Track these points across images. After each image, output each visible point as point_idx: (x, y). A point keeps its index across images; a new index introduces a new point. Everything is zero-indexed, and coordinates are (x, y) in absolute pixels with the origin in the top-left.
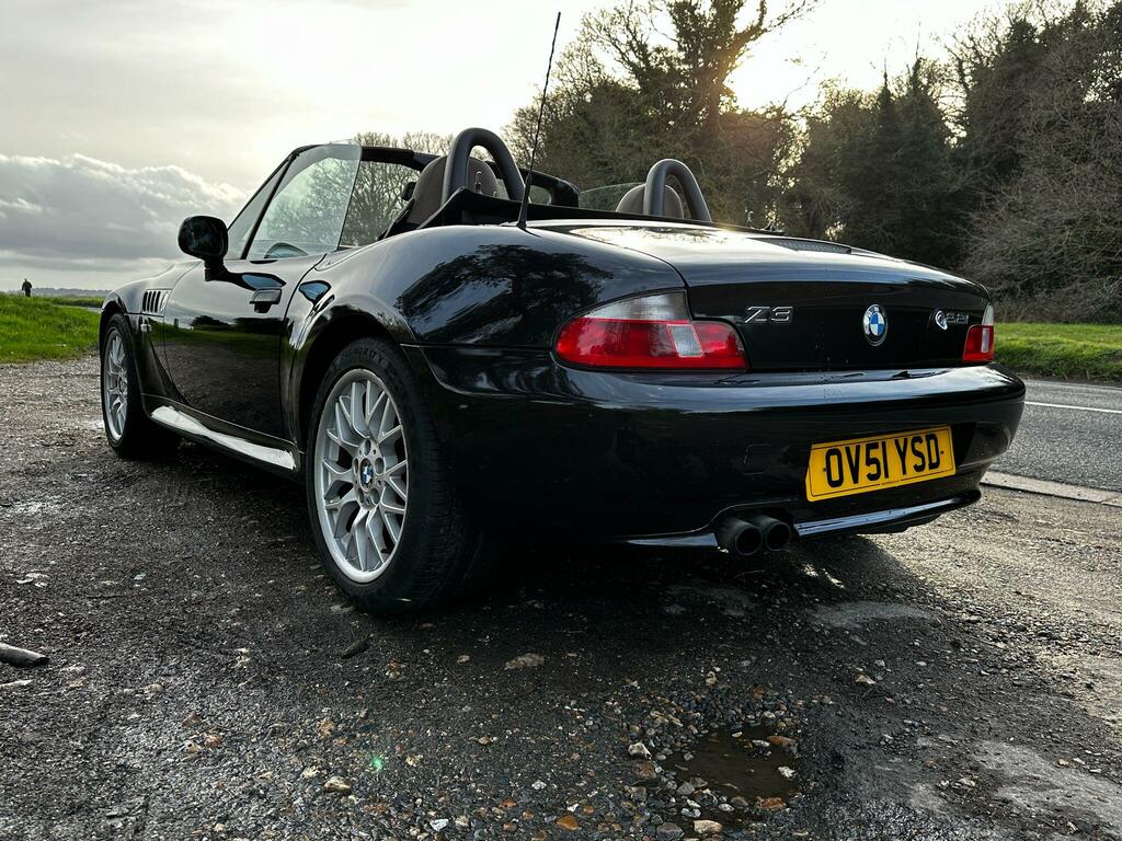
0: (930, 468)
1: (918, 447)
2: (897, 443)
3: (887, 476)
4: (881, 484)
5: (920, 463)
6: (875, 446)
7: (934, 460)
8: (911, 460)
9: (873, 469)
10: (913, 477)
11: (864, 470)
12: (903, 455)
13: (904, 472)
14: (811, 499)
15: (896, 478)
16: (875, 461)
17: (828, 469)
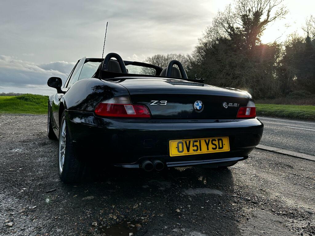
0: (219, 149)
1: (214, 142)
2: (205, 141)
3: (201, 150)
4: (199, 152)
5: (214, 147)
6: (197, 141)
7: (221, 146)
8: (211, 146)
9: (195, 148)
10: (211, 151)
11: (191, 148)
12: (207, 145)
13: (208, 149)
14: (171, 156)
15: (204, 150)
16: (196, 146)
17: (178, 147)
